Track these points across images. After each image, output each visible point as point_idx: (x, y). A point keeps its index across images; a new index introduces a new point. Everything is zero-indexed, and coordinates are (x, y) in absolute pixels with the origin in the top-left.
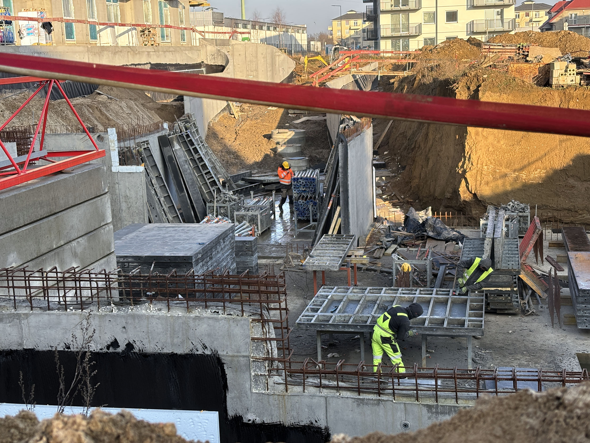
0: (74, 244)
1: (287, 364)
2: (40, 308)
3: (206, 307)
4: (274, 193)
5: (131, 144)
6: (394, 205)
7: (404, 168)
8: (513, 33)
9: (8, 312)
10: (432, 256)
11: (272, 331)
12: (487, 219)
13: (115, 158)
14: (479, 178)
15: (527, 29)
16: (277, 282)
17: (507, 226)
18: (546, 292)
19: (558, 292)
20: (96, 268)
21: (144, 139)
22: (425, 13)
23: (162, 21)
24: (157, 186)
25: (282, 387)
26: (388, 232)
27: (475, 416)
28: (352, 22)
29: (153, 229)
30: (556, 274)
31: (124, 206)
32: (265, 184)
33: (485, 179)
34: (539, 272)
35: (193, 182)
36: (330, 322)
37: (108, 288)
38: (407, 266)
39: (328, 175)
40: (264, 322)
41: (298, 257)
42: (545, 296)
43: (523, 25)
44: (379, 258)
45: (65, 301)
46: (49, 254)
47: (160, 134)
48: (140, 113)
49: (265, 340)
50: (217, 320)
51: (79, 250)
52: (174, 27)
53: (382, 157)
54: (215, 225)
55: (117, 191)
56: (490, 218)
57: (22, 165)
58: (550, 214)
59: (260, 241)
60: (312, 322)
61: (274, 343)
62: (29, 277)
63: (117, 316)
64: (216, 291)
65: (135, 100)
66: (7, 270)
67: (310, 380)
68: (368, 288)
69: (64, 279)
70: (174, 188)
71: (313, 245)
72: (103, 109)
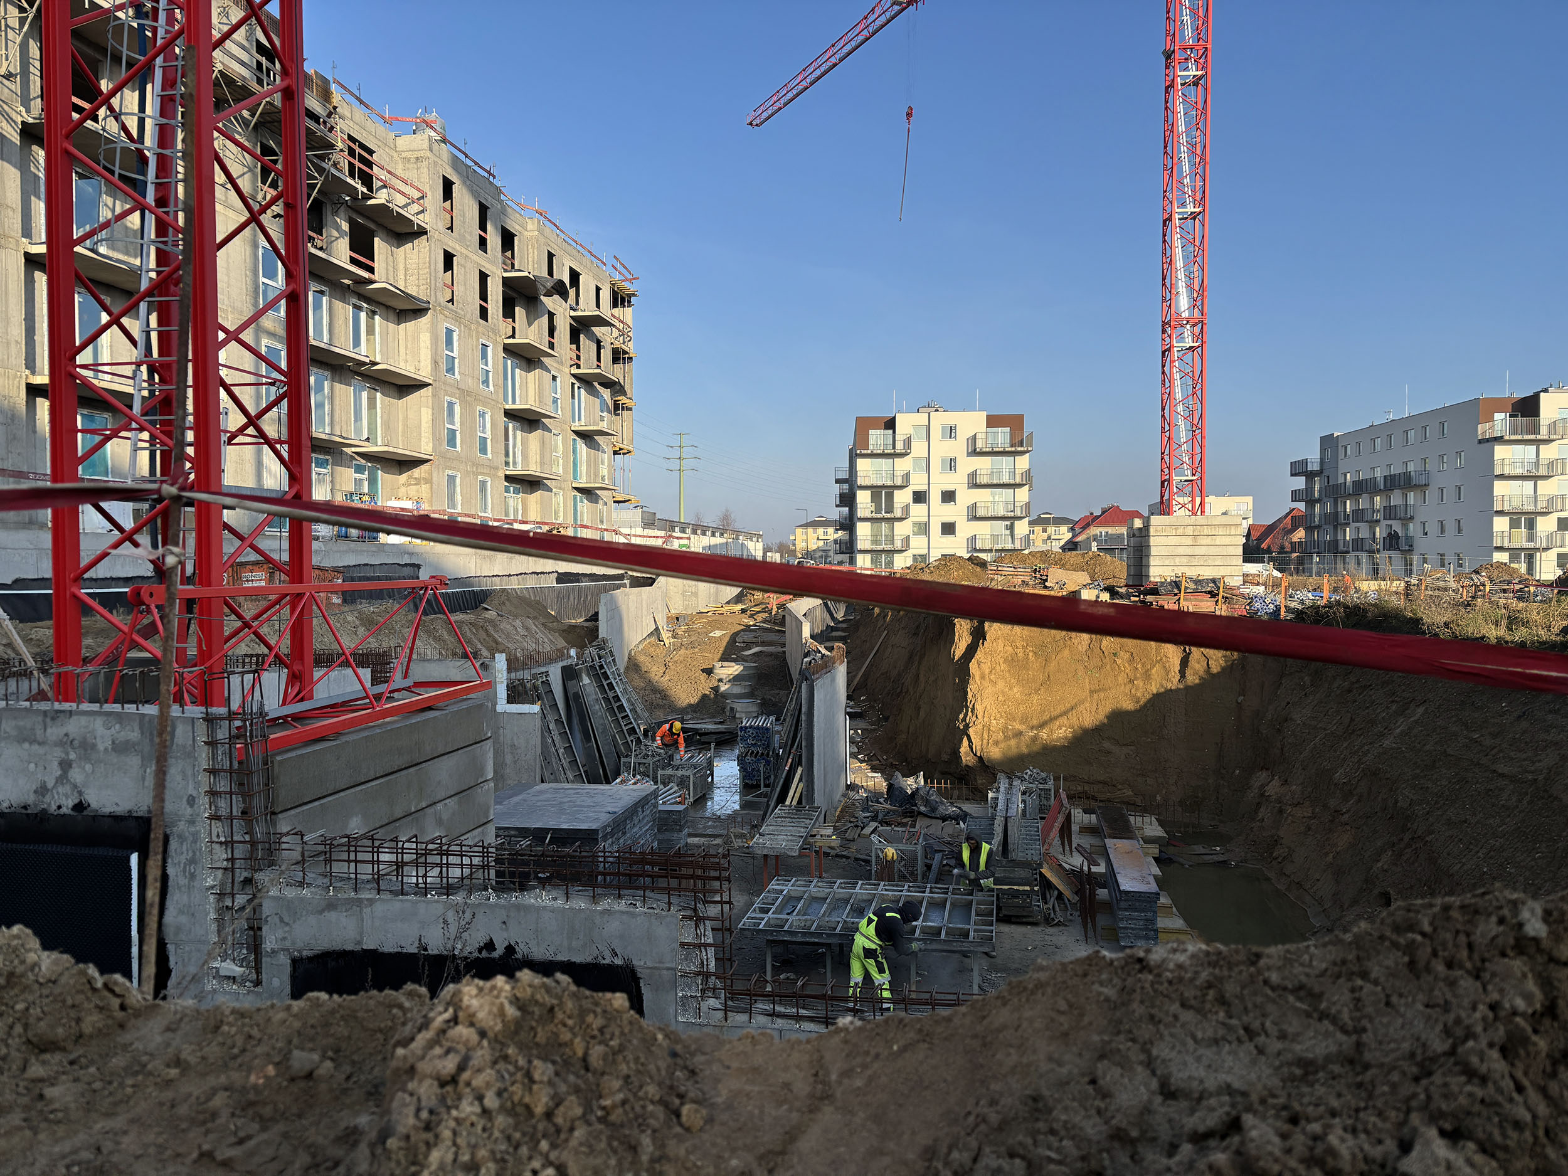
0: (440, 806)
1: (729, 982)
2: (391, 891)
3: (620, 897)
4: (713, 746)
5: (526, 675)
6: (874, 769)
7: (886, 719)
8: (1026, 552)
9: (346, 896)
10: (925, 839)
11: (709, 933)
12: (998, 791)
13: (502, 692)
14: (986, 736)
15: (1045, 548)
16: (718, 863)
17: (1024, 801)
18: (1076, 893)
19: (1093, 894)
20: (470, 839)
21: (543, 669)
22: (914, 524)
23: (575, 519)
24: (555, 733)
25: (720, 1014)
26: (866, 804)
27: (1031, 986)
28: (821, 530)
29: (546, 791)
30: (1089, 869)
31: (509, 759)
32: (701, 735)
33: (994, 738)
34: (1067, 867)
35: (605, 729)
36: (786, 928)
37: (484, 867)
38: (891, 852)
39: (786, 725)
40: (698, 920)
41: (743, 836)
42: (1075, 899)
43: (1039, 543)
44: (853, 840)
45: (425, 883)
46: (404, 820)
47: (564, 663)
48: (540, 636)
49: (699, 946)
50: (633, 915)
51: (445, 817)
52: (591, 528)
53: (858, 703)
54: (634, 787)
55: (501, 738)
56: (1002, 789)
57: (378, 697)
58: (1079, 788)
59: (691, 813)
60: (761, 927)
61: (711, 951)
62: (378, 847)
63: (496, 905)
64: (635, 875)
65: (535, 618)
66: (348, 837)
67: (759, 1005)
68: (839, 881)
69: (427, 852)
70: (578, 736)
71: (763, 819)
72: (491, 629)
